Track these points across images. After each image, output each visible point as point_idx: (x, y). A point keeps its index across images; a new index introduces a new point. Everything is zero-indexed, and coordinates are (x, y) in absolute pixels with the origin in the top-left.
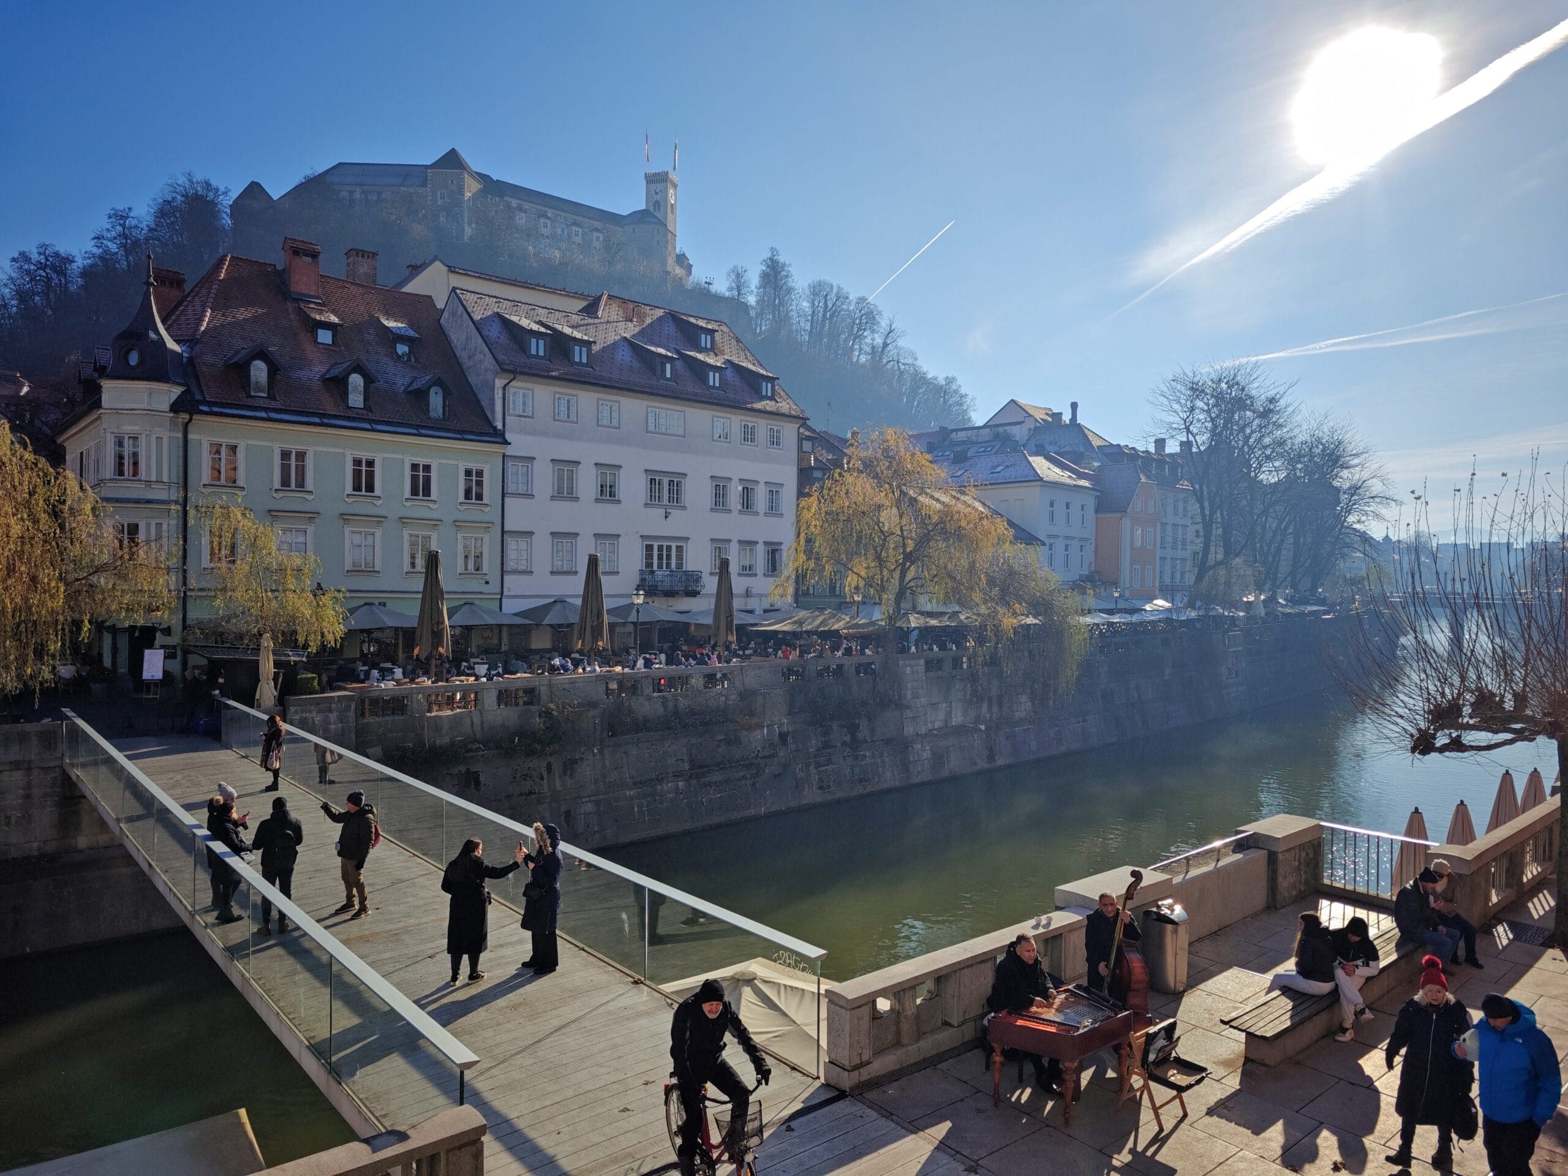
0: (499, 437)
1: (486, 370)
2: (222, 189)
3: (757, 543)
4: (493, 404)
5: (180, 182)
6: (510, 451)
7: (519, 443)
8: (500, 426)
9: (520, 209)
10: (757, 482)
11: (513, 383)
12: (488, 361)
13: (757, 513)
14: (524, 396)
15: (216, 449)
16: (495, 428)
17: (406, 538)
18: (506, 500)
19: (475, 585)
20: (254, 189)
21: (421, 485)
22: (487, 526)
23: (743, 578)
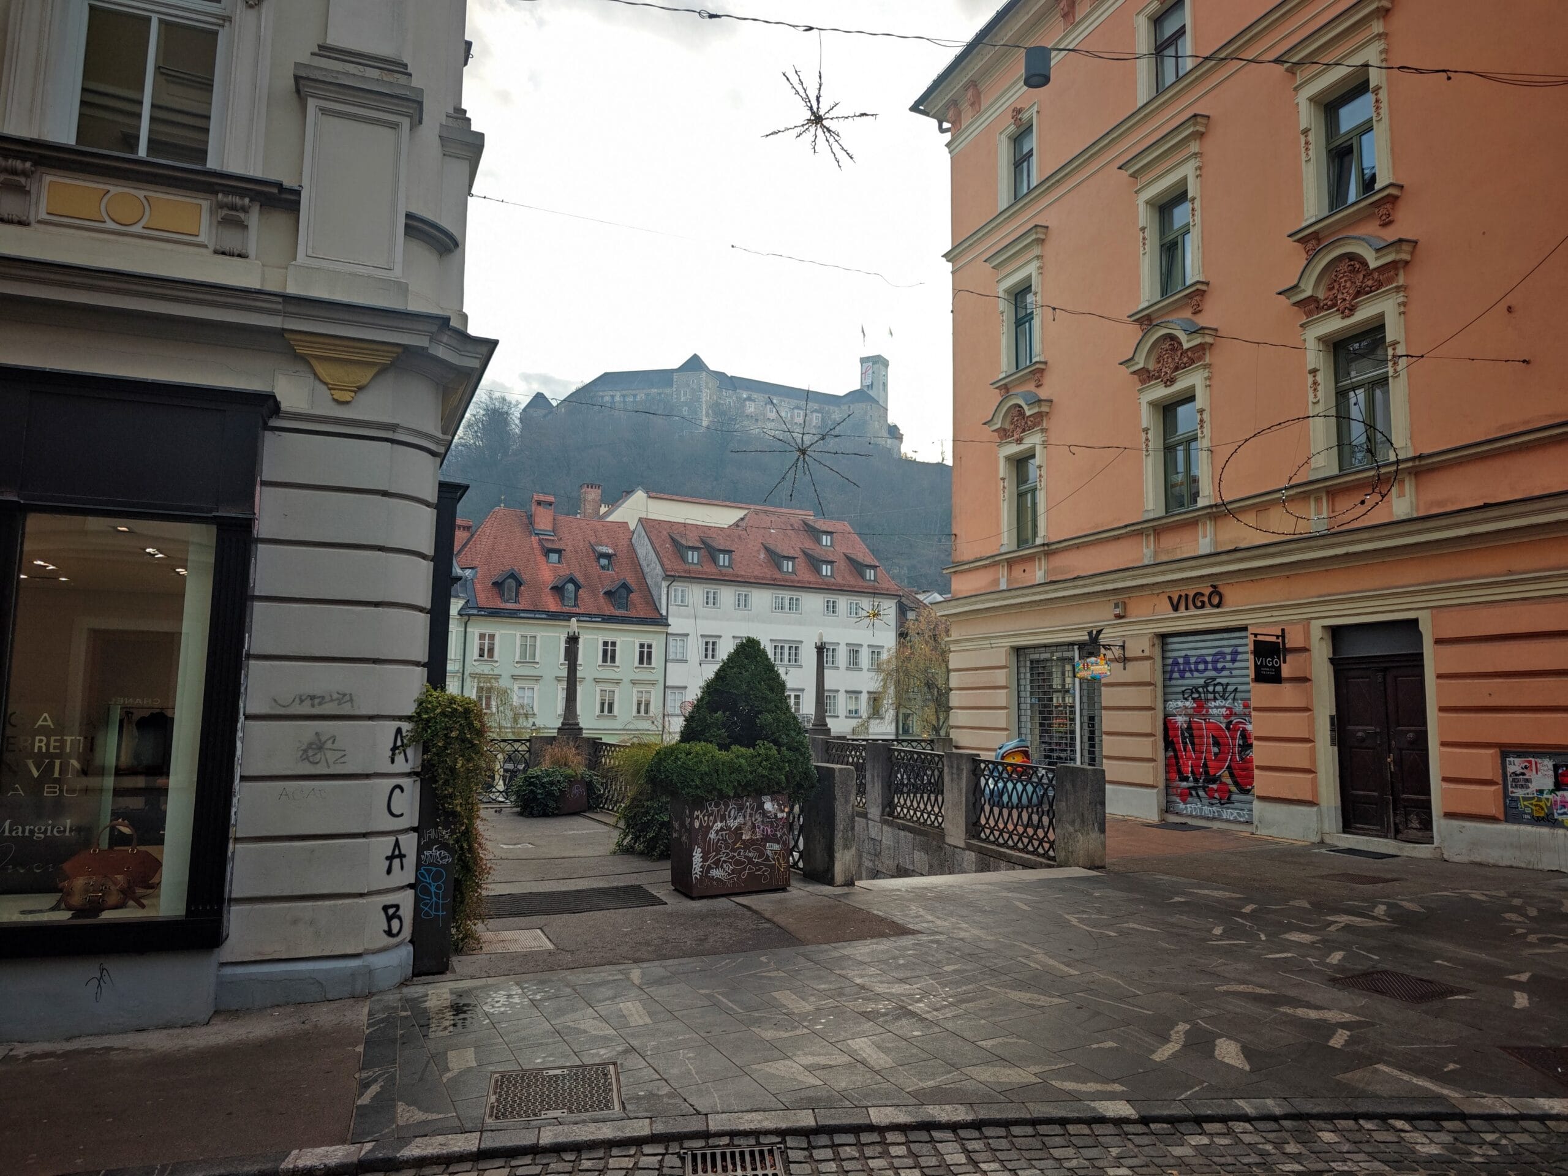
0: (661, 621)
1: (657, 575)
2: (514, 402)
3: (861, 692)
4: (660, 599)
5: (483, 400)
6: (670, 630)
7: (676, 624)
8: (664, 613)
9: (749, 399)
10: (861, 645)
11: (674, 584)
12: (659, 570)
13: (861, 670)
14: (682, 591)
15: (482, 636)
16: (661, 615)
17: (598, 692)
18: (668, 664)
19: (645, 725)
20: (539, 398)
21: (609, 654)
22: (653, 683)
23: (850, 720)
